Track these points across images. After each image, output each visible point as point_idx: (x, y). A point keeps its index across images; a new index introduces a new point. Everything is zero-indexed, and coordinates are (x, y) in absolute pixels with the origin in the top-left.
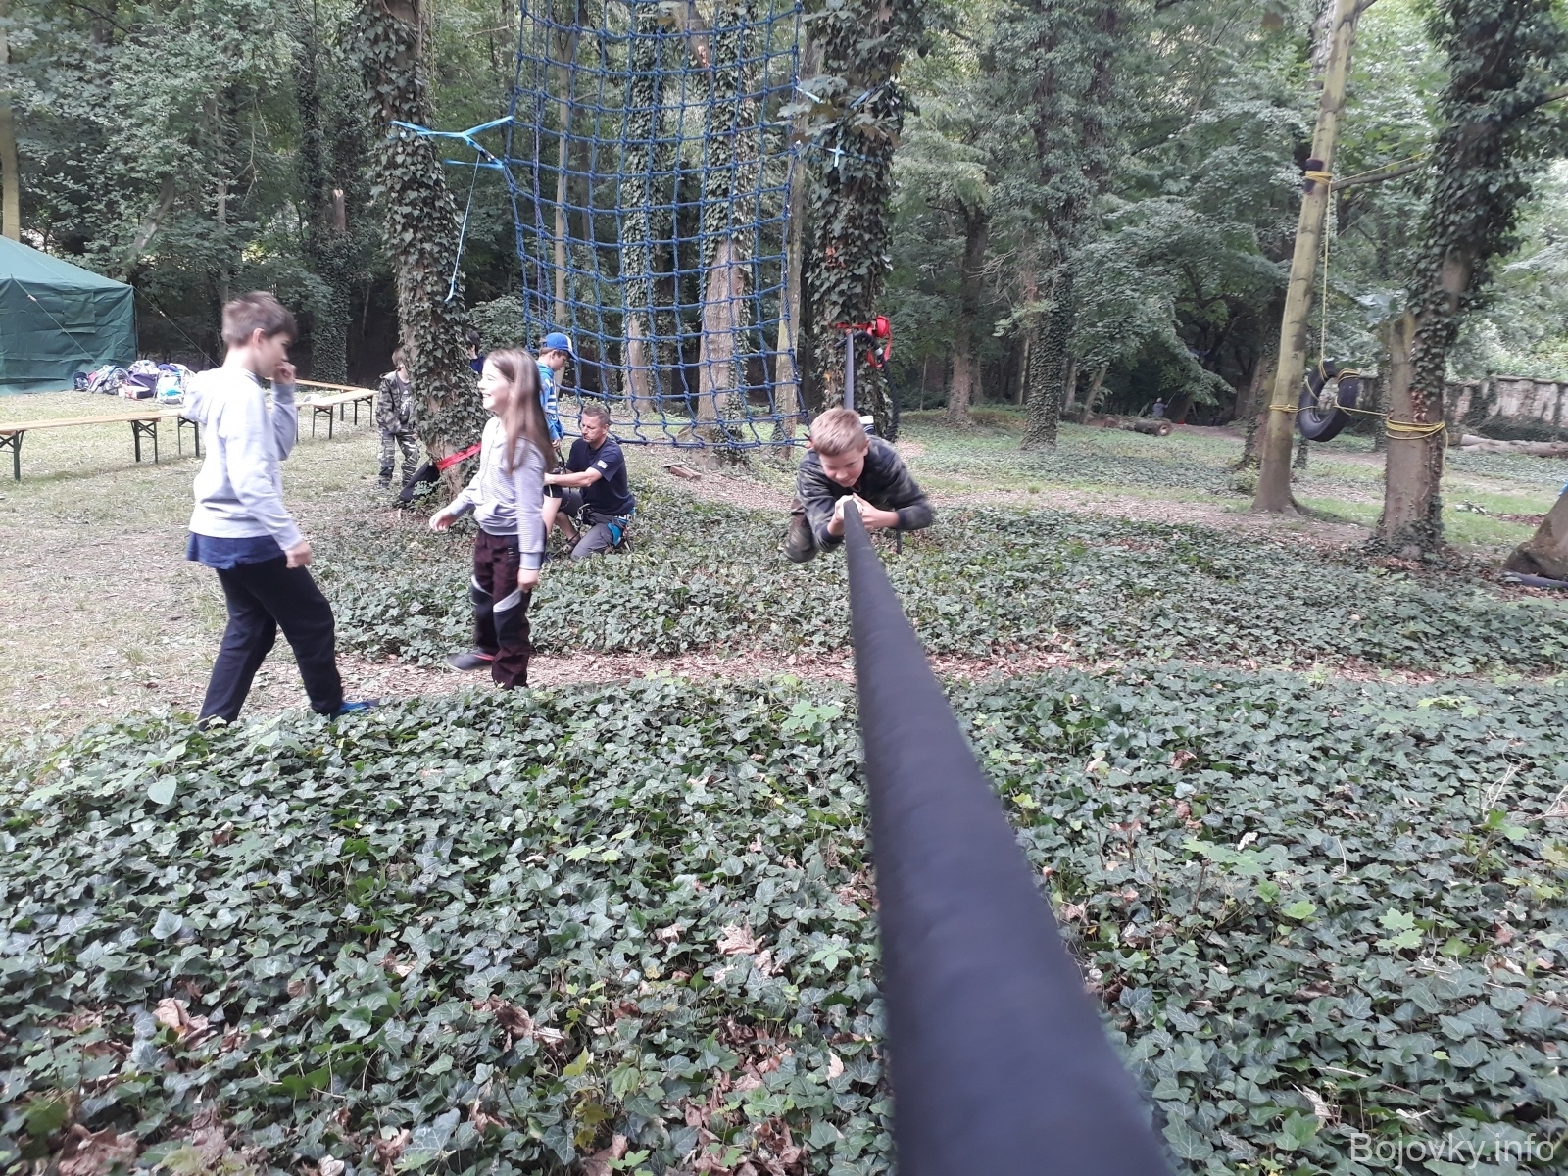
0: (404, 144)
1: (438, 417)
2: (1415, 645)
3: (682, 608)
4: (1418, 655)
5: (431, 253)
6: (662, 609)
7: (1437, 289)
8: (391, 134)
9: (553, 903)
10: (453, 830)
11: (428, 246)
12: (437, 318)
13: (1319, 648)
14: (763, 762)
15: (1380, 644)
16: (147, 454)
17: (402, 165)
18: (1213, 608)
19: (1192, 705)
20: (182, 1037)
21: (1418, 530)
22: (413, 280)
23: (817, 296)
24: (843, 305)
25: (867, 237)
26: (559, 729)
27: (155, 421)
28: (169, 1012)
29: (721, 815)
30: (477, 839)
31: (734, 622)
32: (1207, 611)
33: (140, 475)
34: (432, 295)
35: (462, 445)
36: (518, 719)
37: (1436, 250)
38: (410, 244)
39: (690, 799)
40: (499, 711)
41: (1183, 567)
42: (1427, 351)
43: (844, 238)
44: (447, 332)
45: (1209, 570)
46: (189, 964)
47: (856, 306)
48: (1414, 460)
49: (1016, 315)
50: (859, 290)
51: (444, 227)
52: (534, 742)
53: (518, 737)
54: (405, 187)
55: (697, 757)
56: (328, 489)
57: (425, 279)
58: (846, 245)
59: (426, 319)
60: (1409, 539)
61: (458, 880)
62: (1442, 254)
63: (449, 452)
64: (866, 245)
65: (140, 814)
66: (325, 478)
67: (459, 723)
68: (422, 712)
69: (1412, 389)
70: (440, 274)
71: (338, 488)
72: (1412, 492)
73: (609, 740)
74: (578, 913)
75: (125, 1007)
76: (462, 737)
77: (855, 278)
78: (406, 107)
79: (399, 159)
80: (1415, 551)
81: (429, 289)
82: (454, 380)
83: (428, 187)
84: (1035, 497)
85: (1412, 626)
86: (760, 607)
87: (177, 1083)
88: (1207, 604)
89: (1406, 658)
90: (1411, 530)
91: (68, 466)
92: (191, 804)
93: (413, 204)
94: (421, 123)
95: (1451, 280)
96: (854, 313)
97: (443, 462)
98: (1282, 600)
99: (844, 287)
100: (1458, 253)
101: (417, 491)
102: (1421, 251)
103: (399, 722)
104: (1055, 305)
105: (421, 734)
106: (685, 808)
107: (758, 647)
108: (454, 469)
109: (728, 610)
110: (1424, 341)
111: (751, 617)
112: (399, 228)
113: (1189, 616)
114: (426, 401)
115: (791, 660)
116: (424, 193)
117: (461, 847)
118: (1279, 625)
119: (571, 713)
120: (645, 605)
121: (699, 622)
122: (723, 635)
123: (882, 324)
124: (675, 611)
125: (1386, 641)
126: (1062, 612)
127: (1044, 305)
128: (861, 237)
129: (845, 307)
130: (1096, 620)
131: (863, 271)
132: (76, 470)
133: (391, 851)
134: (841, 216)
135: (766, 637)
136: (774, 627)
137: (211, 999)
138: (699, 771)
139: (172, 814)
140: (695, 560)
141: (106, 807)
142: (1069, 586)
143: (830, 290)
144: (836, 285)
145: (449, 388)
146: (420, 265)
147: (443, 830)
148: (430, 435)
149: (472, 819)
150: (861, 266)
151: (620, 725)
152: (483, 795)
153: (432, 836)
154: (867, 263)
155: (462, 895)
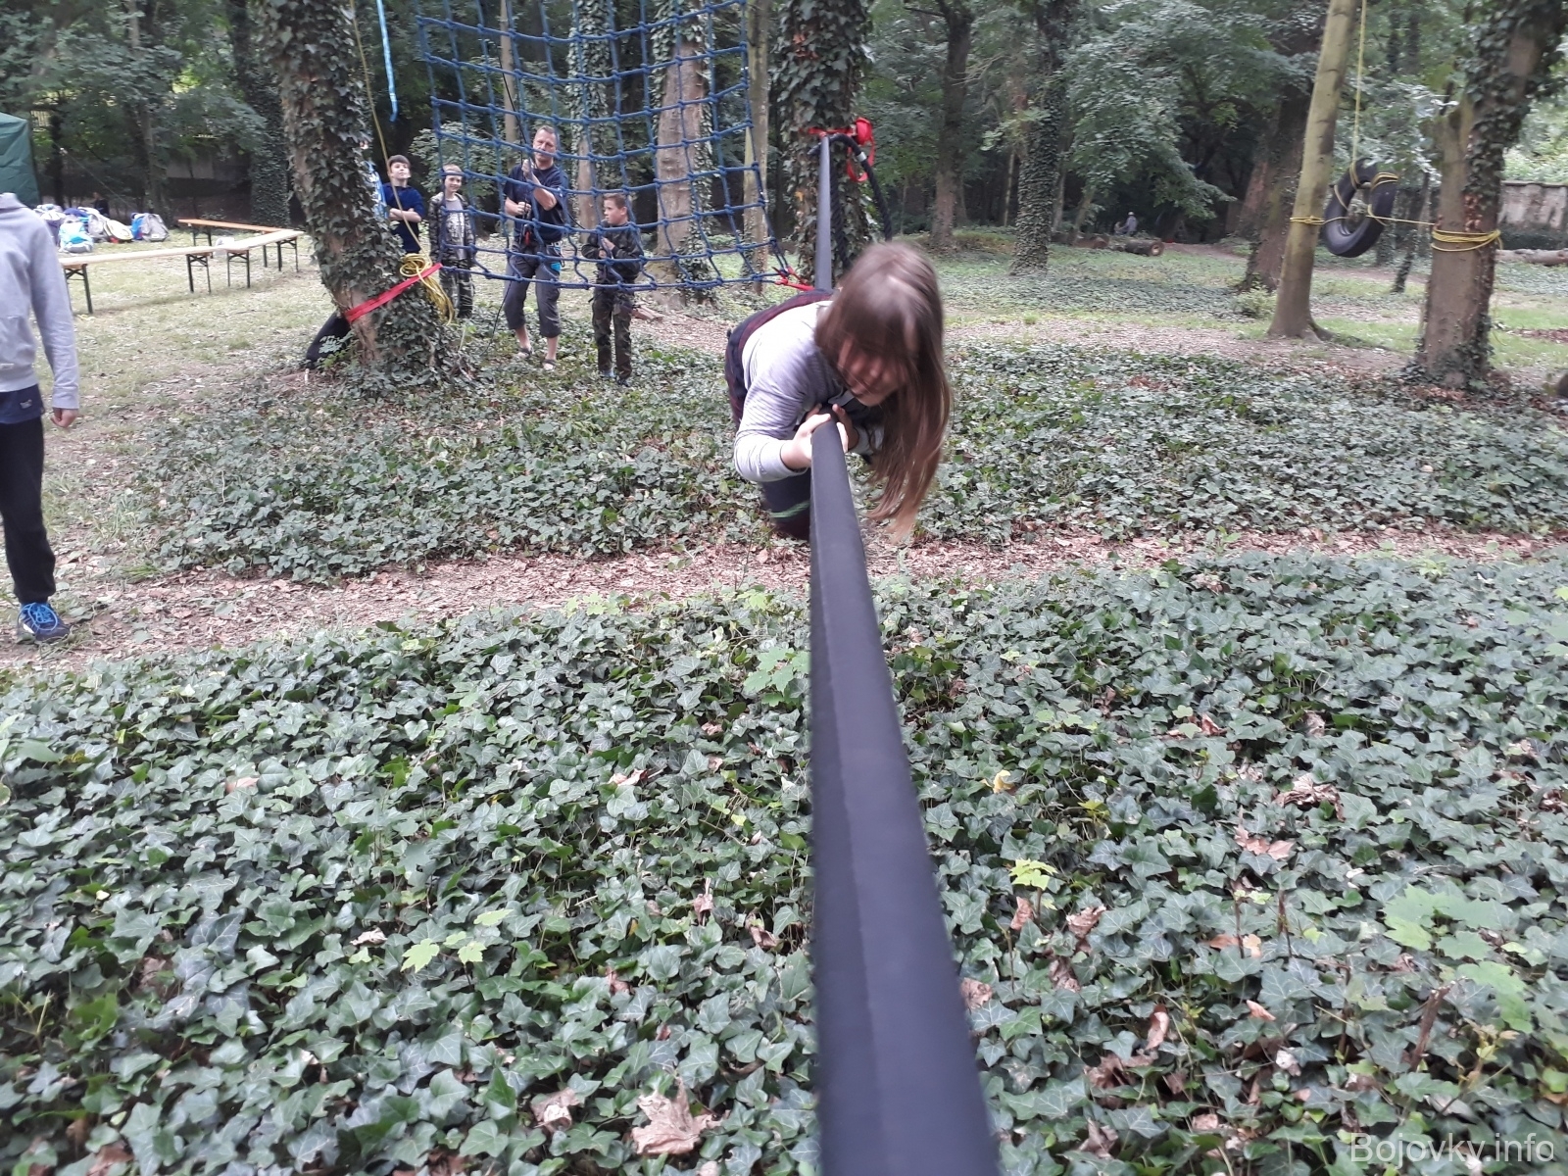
1: (341, 260)
2: (1504, 502)
3: (627, 492)
4: (1509, 514)
5: (317, 56)
6: (602, 495)
7: (1502, 71)
9: (381, 1037)
10: (245, 899)
11: (311, 48)
12: (331, 139)
13: (1394, 510)
14: (718, 738)
15: (1464, 503)
18: (1265, 464)
19: (1287, 619)
21: (1463, 355)
22: (299, 91)
23: (784, 96)
24: (818, 107)
25: (843, 20)
26: (438, 694)
29: (655, 841)
30: (282, 913)
31: (691, 509)
32: (1258, 468)
34: (322, 109)
35: (372, 292)
36: (381, 683)
37: (1504, 24)
38: (290, 46)
39: (614, 808)
40: (354, 672)
41: (1219, 412)
42: (1485, 147)
43: (815, 21)
44: (344, 156)
45: (1246, 414)
47: (832, 108)
48: (1464, 275)
49: (1005, 125)
50: (835, 87)
51: (331, 24)
52: (400, 719)
53: (378, 712)
55: (627, 737)
56: (233, 348)
57: (312, 89)
58: (818, 30)
59: (317, 141)
60: (1452, 366)
62: (1510, 30)
63: (358, 301)
64: (841, 30)
66: (233, 334)
67: (297, 695)
68: (251, 675)
69: (1465, 192)
70: (330, 83)
71: (245, 345)
72: (1459, 313)
73: (507, 712)
76: (293, 717)
77: (830, 73)
80: (1459, 378)
81: (318, 102)
82: (356, 213)
84: (1031, 328)
85: (1499, 480)
86: (723, 488)
88: (1256, 459)
89: (1496, 518)
90: (1455, 355)
95: (1521, 61)
96: (829, 115)
97: (353, 313)
98: (1341, 451)
99: (817, 83)
100: (1531, 27)
101: (325, 349)
102: (1486, 26)
103: (215, 695)
104: (1046, 114)
105: (243, 713)
106: (606, 824)
107: (721, 541)
108: (364, 320)
109: (684, 493)
110: (1483, 136)
111: (714, 502)
112: (274, 25)
113: (1238, 477)
114: (326, 241)
115: (762, 557)
117: (253, 928)
118: (1342, 482)
119: (458, 668)
120: (579, 492)
121: (647, 513)
122: (677, 528)
123: (863, 127)
124: (617, 497)
125: (1471, 499)
126: (1088, 479)
127: (1034, 115)
128: (835, 20)
129: (820, 109)
130: (1128, 486)
131: (840, 65)
133: (143, 944)
135: (732, 528)
136: (740, 513)
138: (629, 759)
140: (646, 426)
142: (1092, 443)
143: (799, 87)
144: (807, 81)
145: (352, 224)
146: (304, 70)
147: (230, 898)
148: (334, 282)
149: (284, 868)
150: (837, 57)
151: (523, 686)
152: (305, 825)
153: (210, 916)
154: (844, 53)
155: (242, 1022)
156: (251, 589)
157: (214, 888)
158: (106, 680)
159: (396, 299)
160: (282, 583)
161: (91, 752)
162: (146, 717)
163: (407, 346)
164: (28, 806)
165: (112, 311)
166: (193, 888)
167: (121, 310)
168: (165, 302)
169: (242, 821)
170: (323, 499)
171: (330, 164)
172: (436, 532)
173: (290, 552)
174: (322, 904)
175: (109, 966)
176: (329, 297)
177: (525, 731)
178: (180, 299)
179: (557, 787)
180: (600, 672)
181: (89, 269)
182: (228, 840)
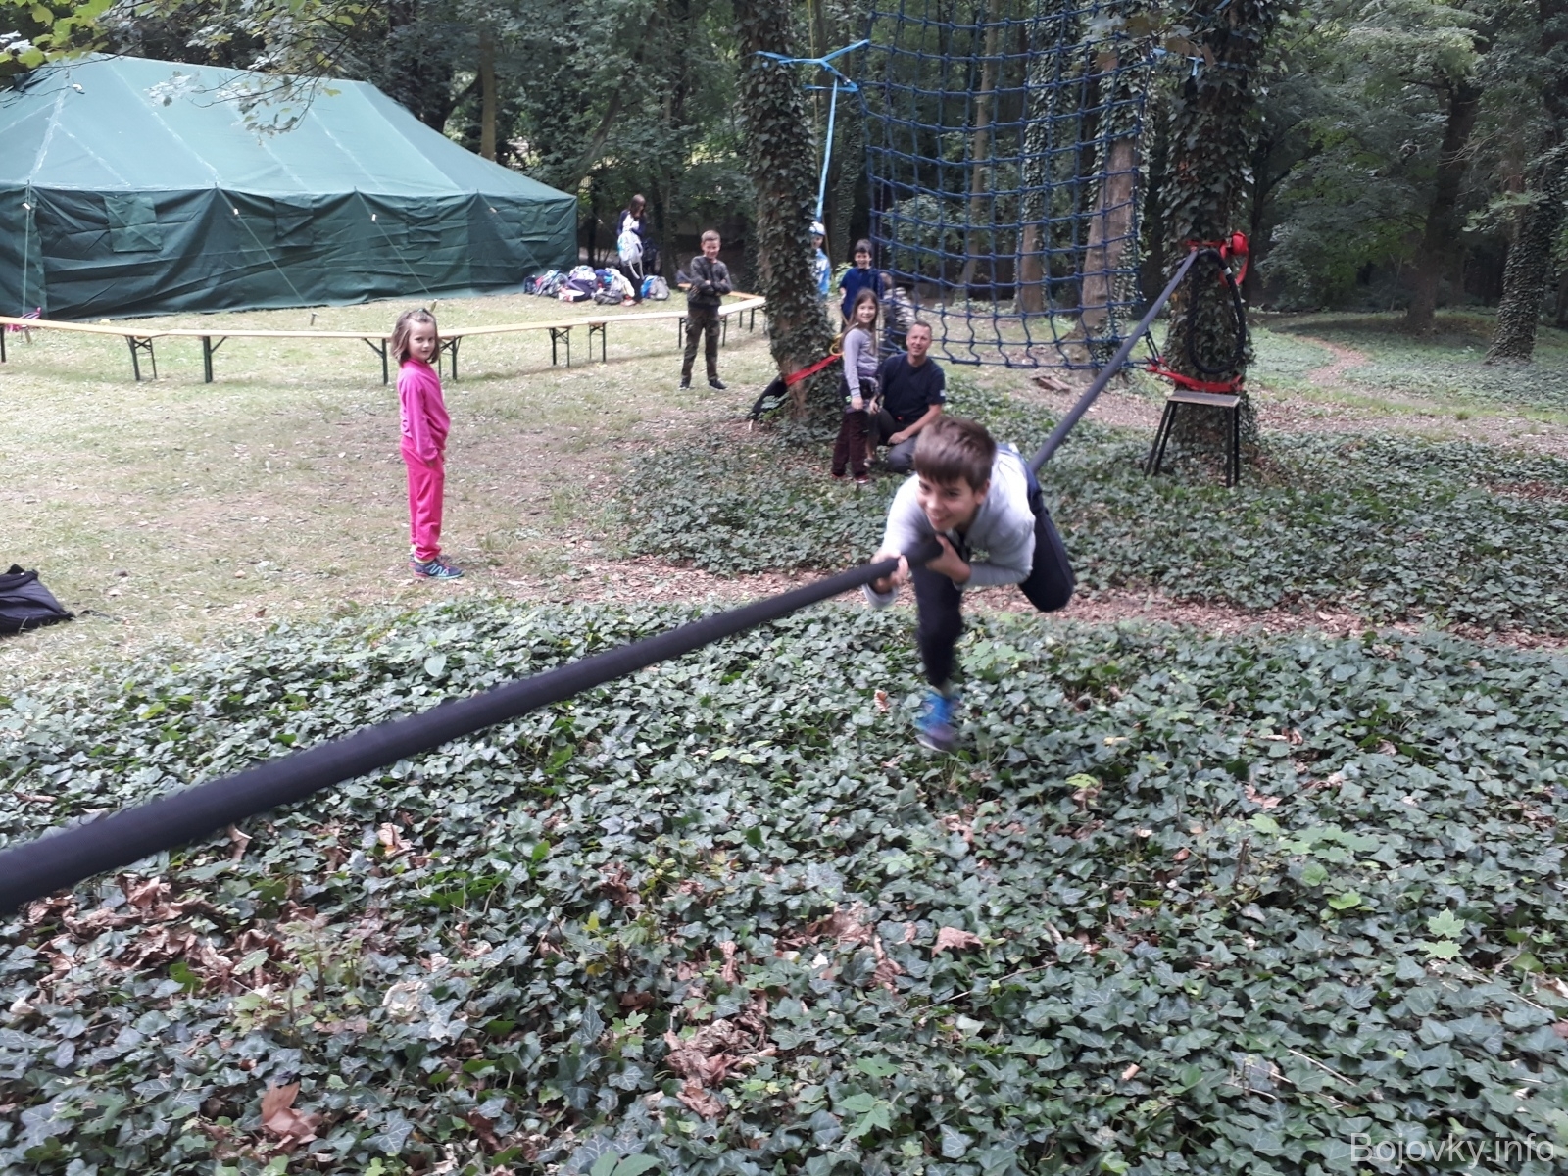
0: (766, 74)
1: (787, 336)
5: (787, 178)
8: (754, 66)
9: (693, 791)
10: (640, 720)
11: (783, 172)
12: (790, 241)
16: (562, 361)
17: (764, 94)
20: (389, 853)
22: (770, 205)
23: (1167, 212)
24: (1196, 223)
25: (1224, 150)
27: (568, 328)
28: (387, 833)
30: (658, 730)
33: (551, 377)
34: (786, 219)
35: (806, 363)
38: (768, 171)
43: (1198, 151)
46: (408, 800)
47: (1208, 223)
49: (1495, 206)
50: (1213, 206)
51: (801, 152)
54: (766, 115)
55: (877, 682)
57: (780, 203)
58: (1201, 158)
59: (780, 243)
61: (631, 761)
63: (795, 370)
64: (1223, 158)
65: (419, 680)
70: (795, 198)
73: (810, 657)
74: (708, 800)
75: (361, 825)
77: (1208, 195)
78: (769, 37)
79: (761, 88)
81: (783, 213)
82: (802, 300)
83: (787, 114)
84: (1462, 425)
87: (372, 884)
91: (499, 368)
92: (457, 676)
93: (771, 131)
94: (783, 52)
96: (1205, 230)
97: (790, 378)
99: (1195, 203)
101: (766, 406)
103: (644, 623)
104: (1543, 196)
106: (848, 726)
108: (798, 385)
112: (760, 155)
114: (777, 320)
116: (783, 121)
117: (643, 735)
123: (1238, 240)
128: (1217, 150)
129: (1196, 227)
131: (1218, 188)
132: (503, 372)
133: (587, 730)
134: (1196, 129)
137: (418, 828)
139: (442, 683)
141: (398, 673)
143: (1180, 206)
144: (1187, 200)
145: (798, 308)
146: (776, 190)
147: (633, 720)
148: (779, 353)
149: (664, 712)
150: (1216, 181)
151: (822, 644)
152: (680, 694)
153: (622, 724)
154: (1223, 178)
155: (629, 774)
156: (680, 574)
157: (628, 713)
158: (586, 610)
159: (824, 369)
160: (701, 573)
161: (574, 642)
162: (605, 629)
163: (828, 407)
164: (538, 663)
165: (620, 360)
166: (617, 712)
167: (625, 360)
168: (659, 355)
169: (645, 685)
170: (738, 519)
171: (787, 261)
172: (806, 549)
173: (709, 552)
174: (680, 732)
175: (571, 738)
176: (775, 364)
177: (817, 670)
178: (669, 353)
179: (824, 701)
180: (877, 645)
181: (608, 328)
182: (637, 692)
